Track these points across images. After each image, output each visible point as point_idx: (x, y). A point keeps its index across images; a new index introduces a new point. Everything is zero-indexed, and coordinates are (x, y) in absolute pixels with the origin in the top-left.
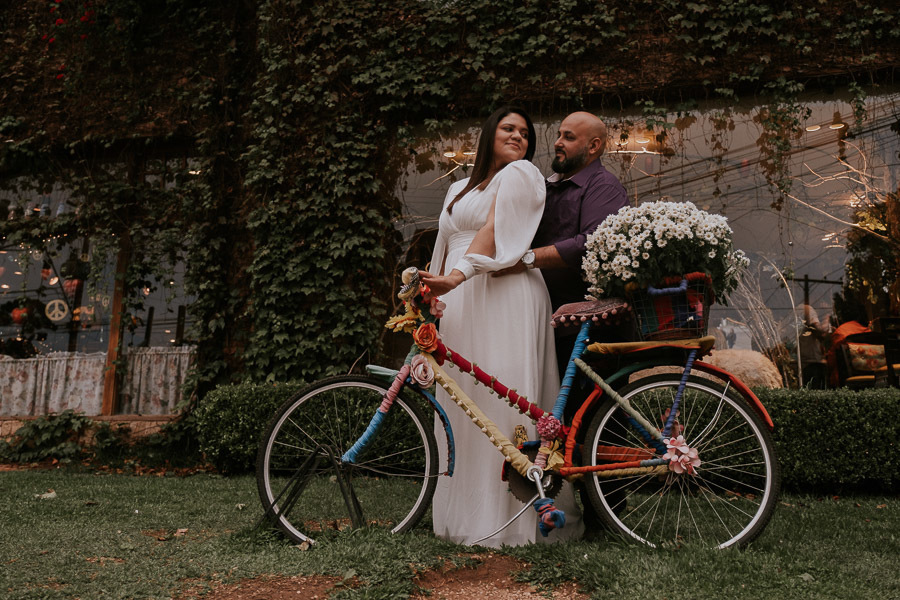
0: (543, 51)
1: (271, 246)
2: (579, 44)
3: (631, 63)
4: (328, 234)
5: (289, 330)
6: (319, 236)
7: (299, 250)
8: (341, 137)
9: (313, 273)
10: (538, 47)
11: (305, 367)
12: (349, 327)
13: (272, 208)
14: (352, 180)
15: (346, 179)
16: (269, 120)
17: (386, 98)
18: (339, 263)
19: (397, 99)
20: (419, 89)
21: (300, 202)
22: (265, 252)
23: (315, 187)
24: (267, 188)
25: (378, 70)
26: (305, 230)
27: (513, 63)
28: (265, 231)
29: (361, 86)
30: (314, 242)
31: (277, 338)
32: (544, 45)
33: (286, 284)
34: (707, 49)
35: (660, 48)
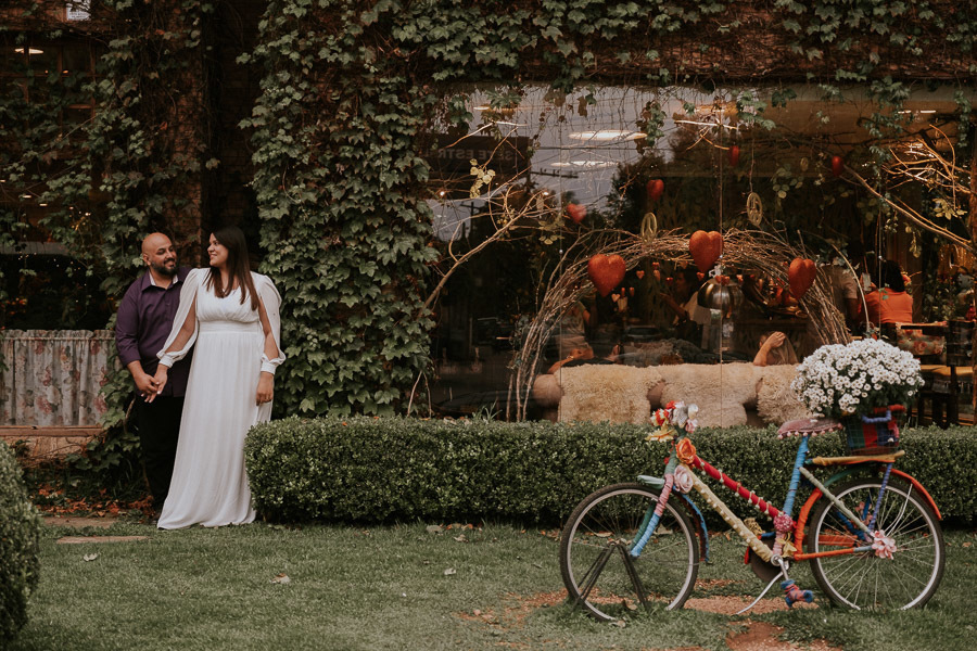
0: (633, 24)
1: (295, 241)
2: (674, 18)
3: (729, 43)
4: (369, 230)
5: (325, 347)
6: (359, 233)
7: (333, 248)
8: (384, 109)
9: (356, 280)
10: (627, 18)
11: (352, 393)
12: (400, 344)
13: (301, 193)
14: (400, 165)
15: (392, 163)
16: (284, 76)
17: (441, 63)
18: (383, 269)
19: (457, 65)
20: (483, 54)
21: (331, 187)
22: (289, 249)
23: (351, 169)
24: (287, 169)
25: (424, 22)
26: (340, 224)
27: (598, 32)
28: (284, 227)
29: (408, 44)
30: (350, 238)
31: (311, 358)
32: (635, 17)
33: (321, 292)
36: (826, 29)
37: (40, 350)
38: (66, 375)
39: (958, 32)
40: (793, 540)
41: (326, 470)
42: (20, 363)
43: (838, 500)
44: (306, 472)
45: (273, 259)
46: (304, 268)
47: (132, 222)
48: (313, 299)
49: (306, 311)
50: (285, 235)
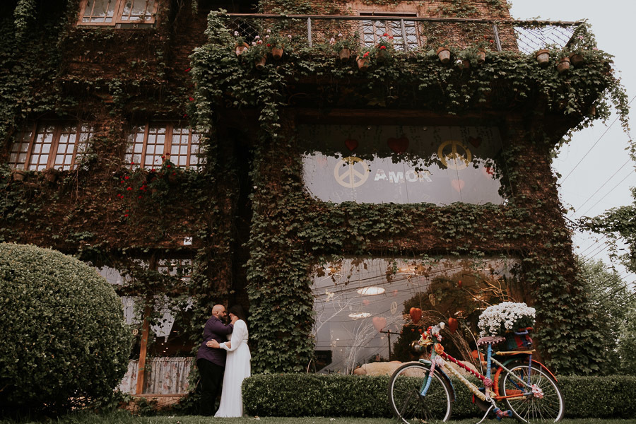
0: (383, 230)
1: (262, 308)
2: (397, 228)
3: (417, 238)
4: (290, 303)
5: (274, 348)
6: (286, 305)
7: (277, 311)
8: (295, 260)
9: (285, 322)
10: (381, 228)
11: (284, 367)
12: (303, 347)
13: (264, 289)
14: (301, 279)
15: (298, 279)
16: (259, 249)
17: (315, 244)
18: (296, 318)
19: (321, 245)
20: (329, 241)
21: (276, 288)
22: (260, 311)
23: (283, 282)
24: (260, 281)
25: (309, 231)
26: (279, 301)
27: (370, 234)
28: (258, 302)
29: (303, 238)
30: (283, 307)
31: (268, 352)
32: (384, 228)
33: (272, 327)
34: (448, 236)
35: (427, 233)
36: (451, 232)
37: (166, 365)
38: (175, 375)
39: (497, 234)
40: (494, 390)
41: (274, 393)
42: (158, 370)
43: (510, 371)
44: (267, 394)
45: (254, 315)
46: (265, 318)
47: (202, 312)
48: (269, 329)
49: (267, 334)
50: (258, 306)
